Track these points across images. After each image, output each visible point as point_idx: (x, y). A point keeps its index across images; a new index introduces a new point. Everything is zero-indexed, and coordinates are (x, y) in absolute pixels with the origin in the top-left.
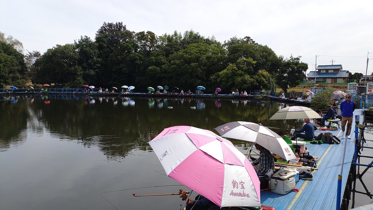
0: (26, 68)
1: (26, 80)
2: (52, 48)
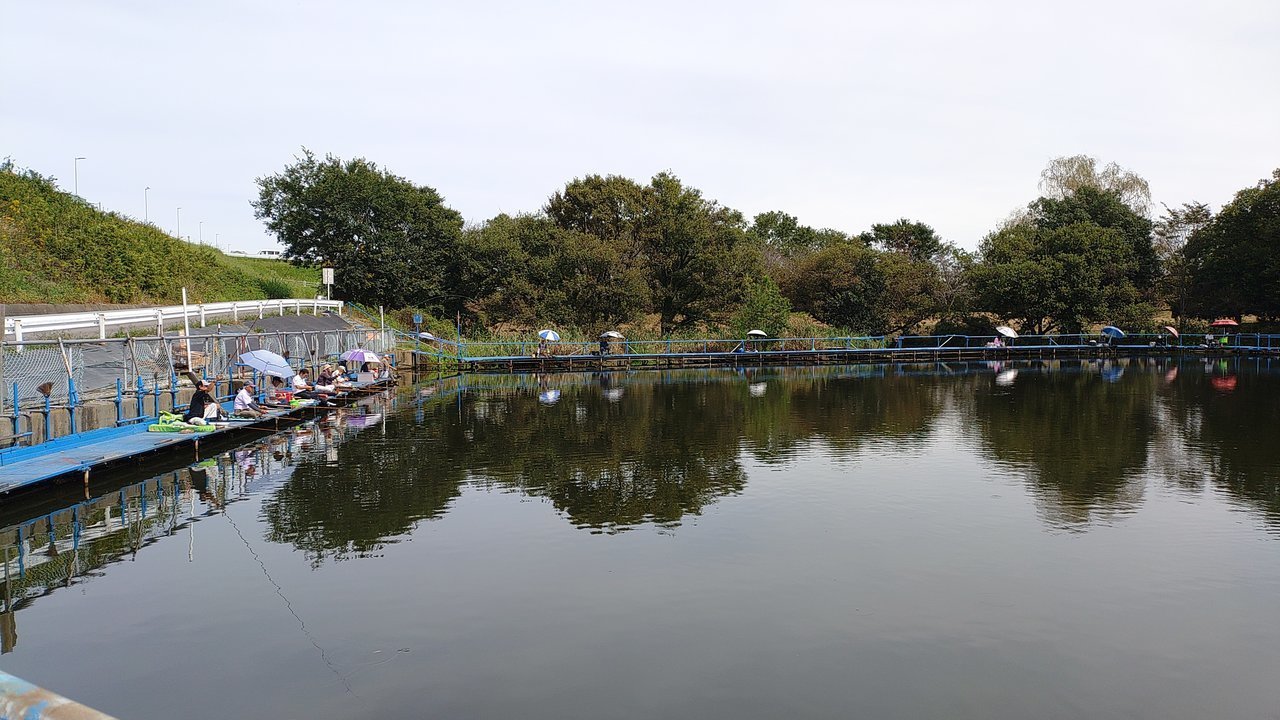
0: (1156, 263)
1: (1154, 305)
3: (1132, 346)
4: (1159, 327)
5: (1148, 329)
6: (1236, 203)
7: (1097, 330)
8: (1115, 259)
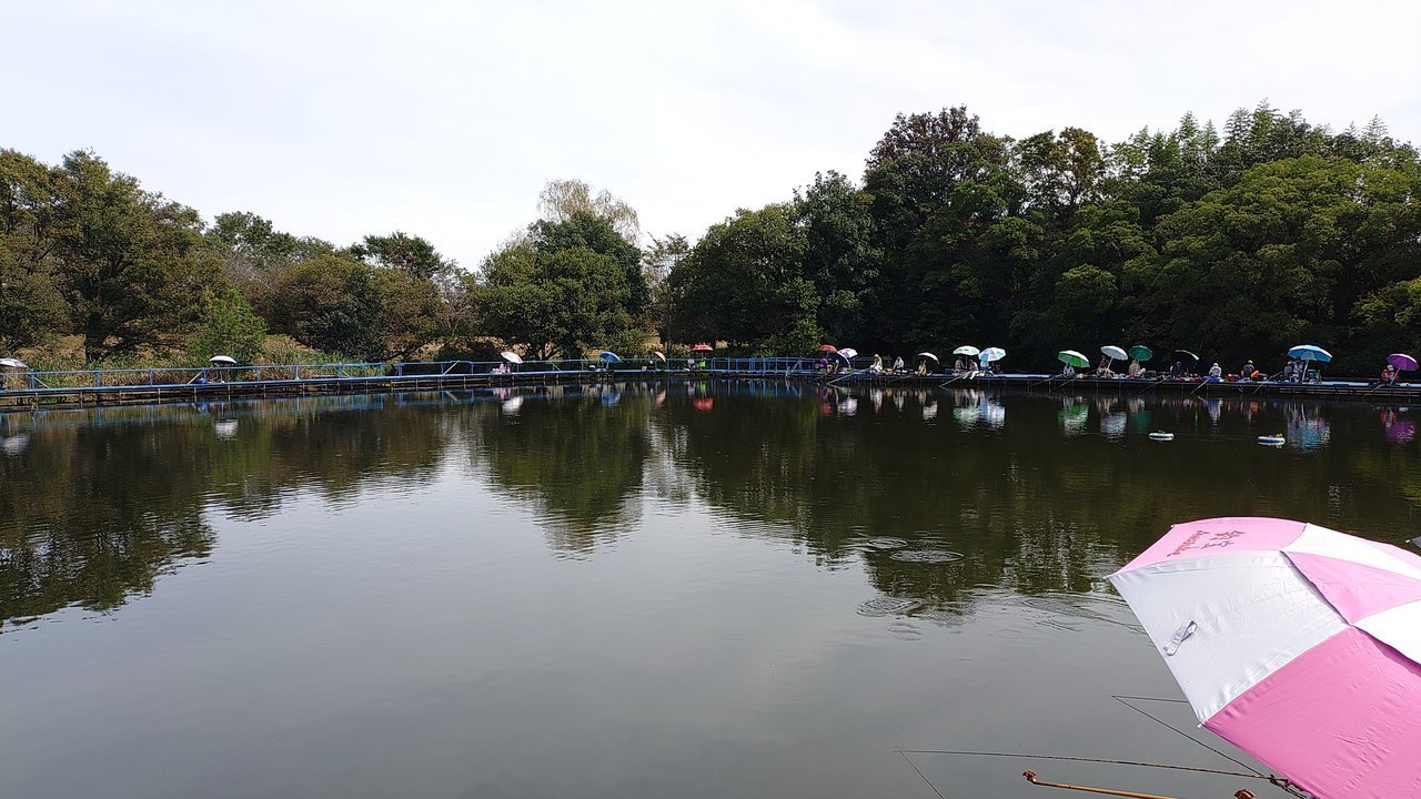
0: (646, 291)
1: (645, 331)
2: (722, 223)
3: (624, 371)
4: (650, 352)
5: (640, 354)
6: (708, 237)
7: (595, 355)
8: (610, 286)
